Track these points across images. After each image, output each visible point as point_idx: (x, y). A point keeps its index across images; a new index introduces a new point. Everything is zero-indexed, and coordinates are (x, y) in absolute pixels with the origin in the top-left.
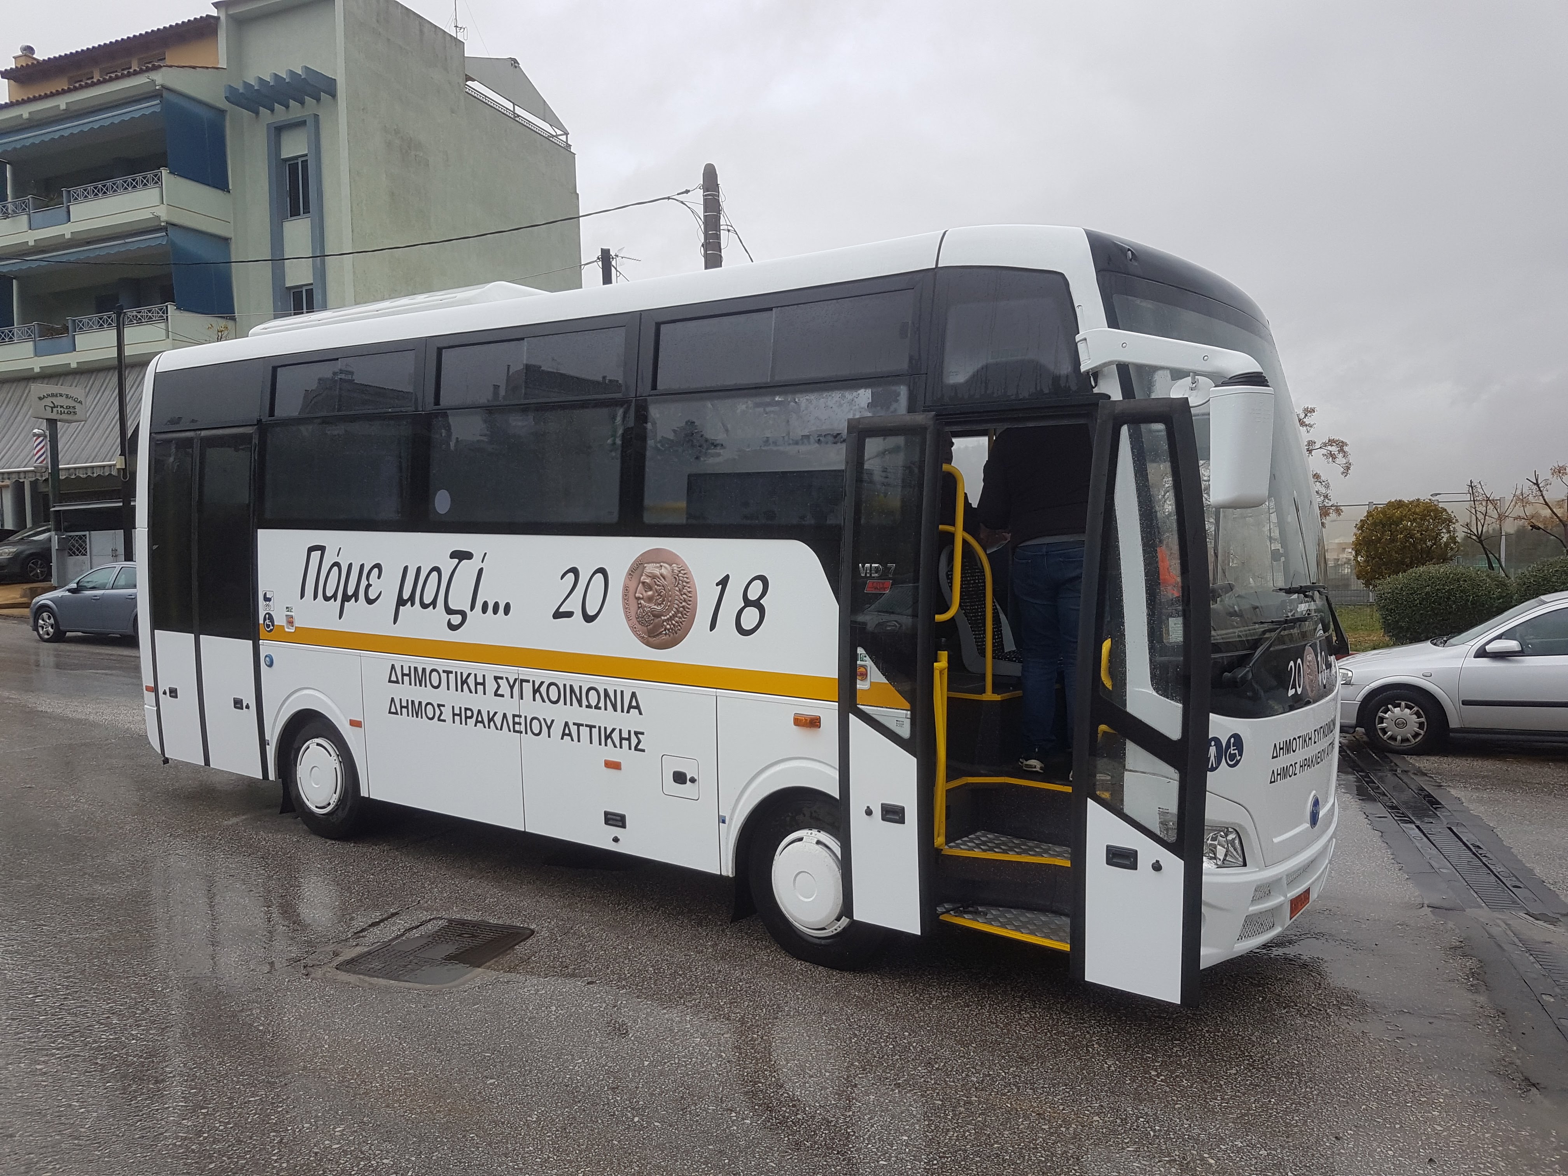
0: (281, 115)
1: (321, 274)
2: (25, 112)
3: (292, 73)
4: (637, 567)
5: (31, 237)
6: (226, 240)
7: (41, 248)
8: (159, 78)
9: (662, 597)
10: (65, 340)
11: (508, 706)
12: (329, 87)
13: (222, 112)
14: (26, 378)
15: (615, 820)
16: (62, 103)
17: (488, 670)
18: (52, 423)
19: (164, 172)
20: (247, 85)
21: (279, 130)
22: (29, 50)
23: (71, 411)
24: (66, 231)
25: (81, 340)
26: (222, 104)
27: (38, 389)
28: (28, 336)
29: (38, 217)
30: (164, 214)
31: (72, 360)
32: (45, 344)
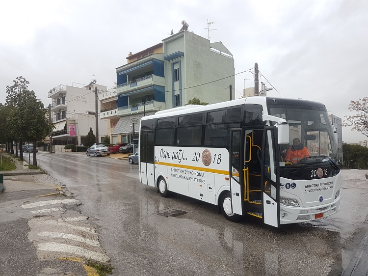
0: (174, 61)
1: (181, 92)
2: (130, 65)
3: (176, 53)
4: (204, 152)
5: (131, 89)
6: (164, 87)
7: (133, 91)
8: (152, 57)
9: (207, 157)
10: (136, 108)
11: (186, 175)
12: (183, 54)
13: (163, 62)
14: (130, 115)
15: (201, 195)
16: (136, 63)
17: (184, 169)
18: (133, 124)
19: (153, 75)
20: (168, 56)
21: (173, 64)
22: (131, 53)
23: (137, 121)
24: (136, 87)
25: (139, 108)
26: (163, 60)
27: (132, 117)
28: (130, 108)
29: (132, 85)
30: (153, 83)
31: (137, 111)
32: (133, 109)
